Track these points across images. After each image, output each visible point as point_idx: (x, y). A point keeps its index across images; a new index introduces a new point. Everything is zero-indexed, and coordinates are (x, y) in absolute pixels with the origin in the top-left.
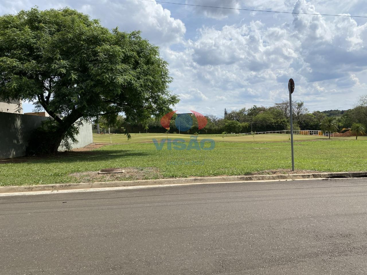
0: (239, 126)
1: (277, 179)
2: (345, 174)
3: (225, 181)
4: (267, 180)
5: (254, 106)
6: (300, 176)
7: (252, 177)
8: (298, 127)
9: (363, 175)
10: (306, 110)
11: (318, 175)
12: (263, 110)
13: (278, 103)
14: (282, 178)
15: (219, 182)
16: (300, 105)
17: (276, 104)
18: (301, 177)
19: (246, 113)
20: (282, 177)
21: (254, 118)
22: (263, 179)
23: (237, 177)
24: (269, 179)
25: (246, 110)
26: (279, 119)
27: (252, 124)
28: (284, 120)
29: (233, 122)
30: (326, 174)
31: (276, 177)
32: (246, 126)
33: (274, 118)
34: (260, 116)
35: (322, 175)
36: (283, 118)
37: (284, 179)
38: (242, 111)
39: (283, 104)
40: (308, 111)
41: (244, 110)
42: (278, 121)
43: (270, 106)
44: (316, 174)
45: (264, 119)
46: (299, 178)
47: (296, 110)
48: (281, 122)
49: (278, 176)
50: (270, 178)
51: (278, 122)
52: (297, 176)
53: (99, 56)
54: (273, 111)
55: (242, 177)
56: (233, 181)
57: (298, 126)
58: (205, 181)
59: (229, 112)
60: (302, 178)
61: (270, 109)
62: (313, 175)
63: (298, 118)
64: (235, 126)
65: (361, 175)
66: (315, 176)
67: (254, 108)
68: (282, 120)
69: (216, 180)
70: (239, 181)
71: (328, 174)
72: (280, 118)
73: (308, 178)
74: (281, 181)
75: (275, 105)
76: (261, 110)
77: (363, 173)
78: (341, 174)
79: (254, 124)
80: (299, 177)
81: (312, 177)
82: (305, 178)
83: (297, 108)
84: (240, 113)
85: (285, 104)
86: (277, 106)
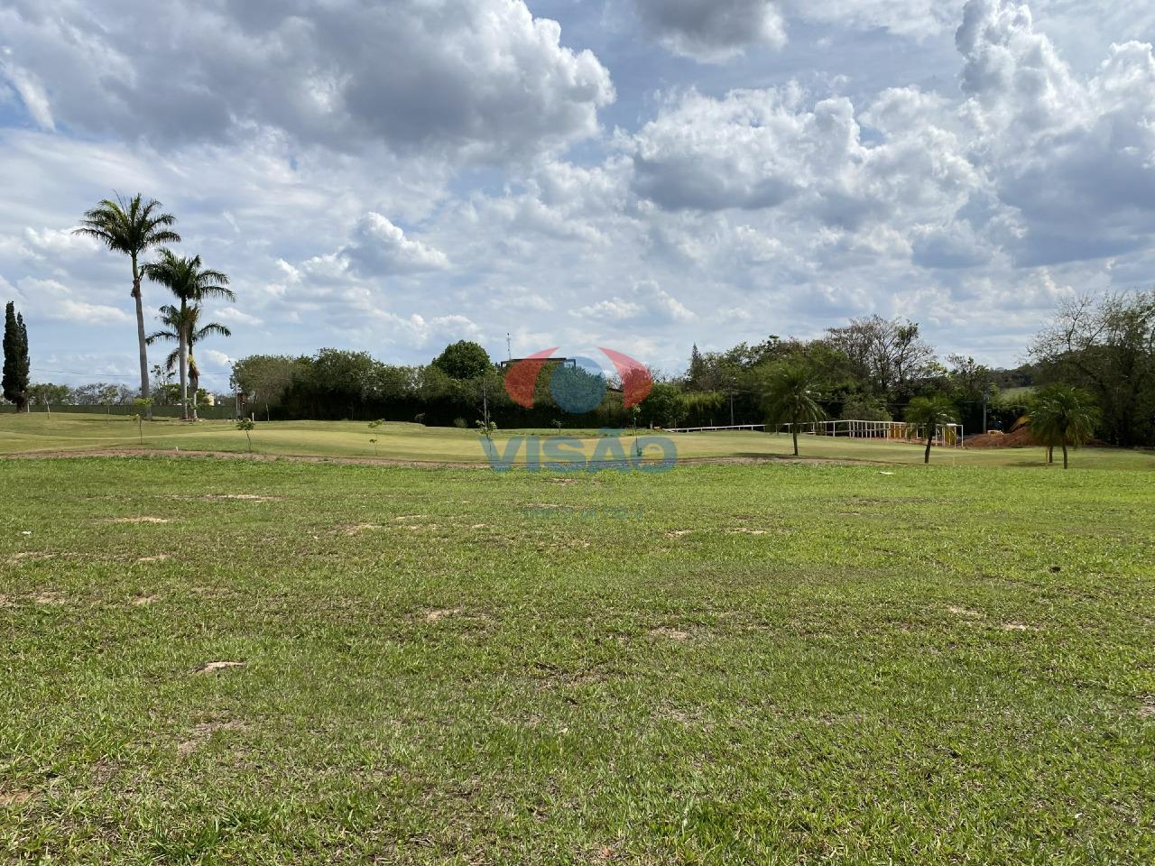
5: (771, 337)
8: (884, 409)
10: (927, 351)
16: (907, 335)
17: (833, 331)
19: (747, 360)
25: (747, 350)
28: (845, 384)
36: (840, 379)
38: (735, 352)
39: (854, 330)
40: (934, 354)
41: (742, 349)
43: (816, 339)
47: (894, 352)
57: (884, 406)
59: (703, 356)
67: (769, 342)
68: (839, 385)
72: (834, 380)
75: (829, 334)
79: (741, 398)
83: (897, 345)
84: (729, 361)
85: (859, 330)
86: (835, 340)
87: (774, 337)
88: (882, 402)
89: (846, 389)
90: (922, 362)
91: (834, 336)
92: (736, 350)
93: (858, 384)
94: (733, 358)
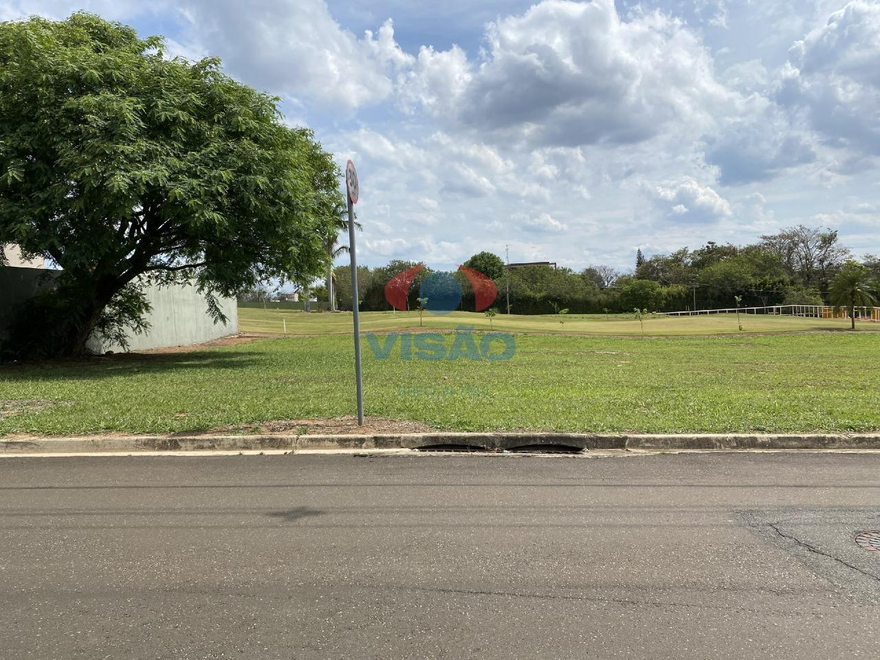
0: (660, 294)
1: (256, 448)
2: (479, 437)
3: (96, 451)
4: (224, 449)
5: (709, 243)
6: (332, 440)
7: (182, 440)
8: (818, 297)
9: (538, 442)
10: (845, 252)
11: (392, 438)
12: (730, 252)
13: (769, 235)
14: (273, 447)
15: (78, 451)
16: (828, 240)
17: (765, 238)
18: (336, 443)
19: (689, 261)
20: (275, 443)
21: (701, 274)
22: (212, 448)
23: (137, 440)
24: (233, 446)
25: (689, 252)
26: (767, 277)
27: (696, 288)
28: (781, 278)
29: (642, 285)
30: (417, 438)
31: (253, 441)
32: (679, 294)
33: (754, 275)
34: (719, 268)
35: (405, 439)
36: (778, 274)
37: (278, 448)
38: (678, 254)
39: (783, 237)
40: (851, 253)
41: (684, 252)
42: (765, 281)
43: (749, 244)
44: (385, 435)
45: (727, 277)
46: (328, 447)
47: (817, 253)
48: (774, 283)
49: (262, 441)
50: (235, 444)
51: (764, 284)
52: (323, 440)
53: (85, 122)
54: (755, 256)
55: (149, 440)
56: (122, 450)
57: (817, 294)
58: (35, 447)
59: (648, 258)
60: (340, 448)
61: (749, 250)
62: (376, 438)
63: (822, 273)
64: (648, 293)
65: (532, 443)
66: (381, 441)
67: (707, 247)
68: (777, 279)
69: (70, 446)
70: (140, 450)
71: (424, 437)
72: (772, 275)
73: (356, 446)
74: (269, 456)
75: (761, 240)
76: (726, 254)
77: (541, 438)
78: (465, 438)
79: (700, 290)
80: (329, 444)
81: (370, 444)
82: (346, 447)
83: (820, 248)
84: (673, 261)
85: (788, 237)
86: (766, 244)
87: (712, 243)
88: (816, 291)
89: (782, 282)
90: (841, 260)
91: (765, 242)
92: (679, 253)
93: (791, 278)
94: (677, 259)
